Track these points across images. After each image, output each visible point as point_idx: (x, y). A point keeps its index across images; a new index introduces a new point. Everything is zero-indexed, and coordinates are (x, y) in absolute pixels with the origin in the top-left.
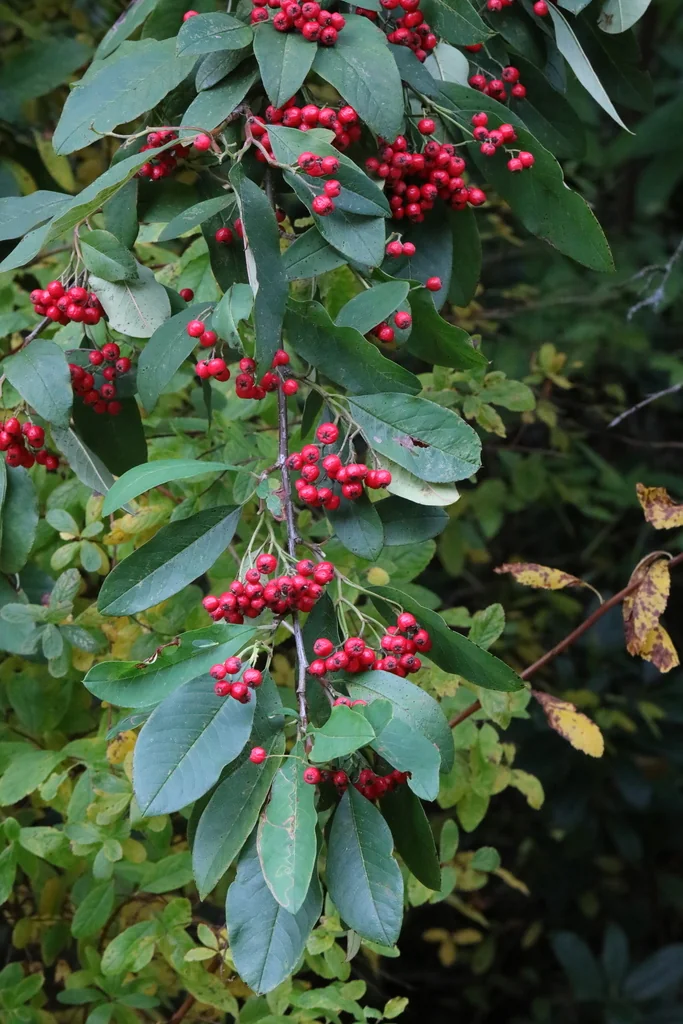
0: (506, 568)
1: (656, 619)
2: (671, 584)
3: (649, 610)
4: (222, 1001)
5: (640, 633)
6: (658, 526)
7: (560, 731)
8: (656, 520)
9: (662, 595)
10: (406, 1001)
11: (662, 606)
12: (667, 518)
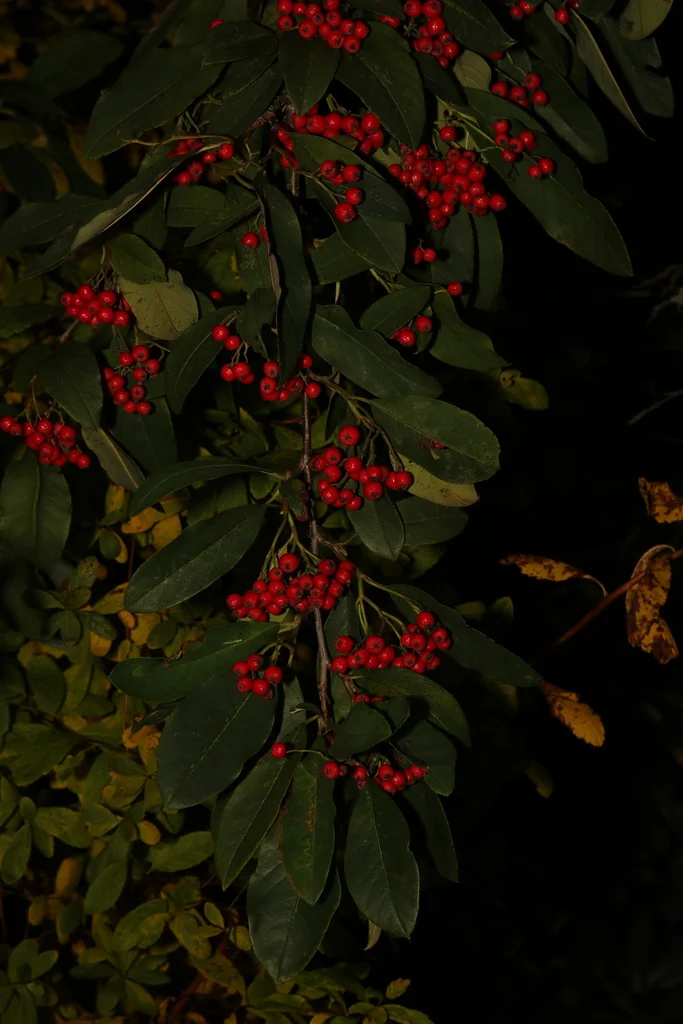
0: (511, 560)
1: (657, 611)
2: (672, 577)
3: (650, 603)
4: (230, 979)
5: (641, 625)
6: (660, 520)
7: (562, 720)
8: (657, 514)
9: (663, 588)
10: (407, 982)
11: (663, 598)
12: (668, 513)
